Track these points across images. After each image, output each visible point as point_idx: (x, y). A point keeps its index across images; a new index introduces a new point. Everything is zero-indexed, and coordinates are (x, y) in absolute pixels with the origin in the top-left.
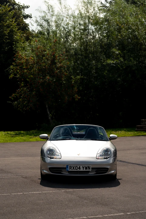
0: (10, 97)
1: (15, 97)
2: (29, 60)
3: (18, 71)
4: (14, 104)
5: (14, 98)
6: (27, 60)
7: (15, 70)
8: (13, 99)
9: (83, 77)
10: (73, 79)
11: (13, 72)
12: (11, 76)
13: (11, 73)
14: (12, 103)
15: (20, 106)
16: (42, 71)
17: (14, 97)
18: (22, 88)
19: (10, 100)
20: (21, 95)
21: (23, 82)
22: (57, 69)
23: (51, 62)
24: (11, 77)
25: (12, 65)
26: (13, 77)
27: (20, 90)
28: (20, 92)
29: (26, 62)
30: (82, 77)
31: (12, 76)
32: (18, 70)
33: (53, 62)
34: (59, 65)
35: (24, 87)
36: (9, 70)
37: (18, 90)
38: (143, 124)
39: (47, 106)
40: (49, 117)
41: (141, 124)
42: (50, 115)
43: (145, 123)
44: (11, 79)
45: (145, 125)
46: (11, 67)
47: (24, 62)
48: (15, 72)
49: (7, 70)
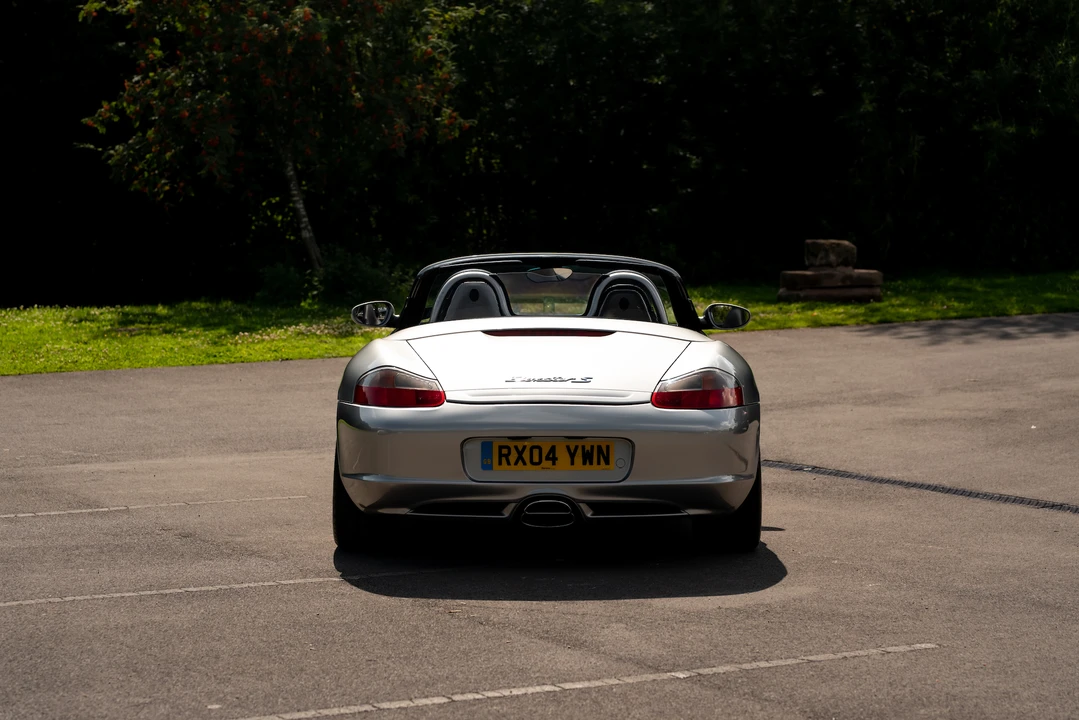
0: (85, 120)
1: (116, 119)
4: (111, 156)
5: (108, 123)
8: (102, 130)
9: (489, 11)
10: (434, 23)
12: (86, 7)
14: (102, 153)
15: (142, 171)
17: (110, 117)
18: (155, 71)
19: (90, 134)
21: (157, 41)
24: (89, 13)
26: (103, 10)
27: (143, 79)
30: (482, 12)
31: (93, 6)
35: (165, 68)
37: (130, 80)
38: (821, 266)
39: (289, 168)
40: (305, 228)
41: (807, 263)
42: (306, 219)
43: (832, 258)
44: (90, 21)
45: (828, 271)
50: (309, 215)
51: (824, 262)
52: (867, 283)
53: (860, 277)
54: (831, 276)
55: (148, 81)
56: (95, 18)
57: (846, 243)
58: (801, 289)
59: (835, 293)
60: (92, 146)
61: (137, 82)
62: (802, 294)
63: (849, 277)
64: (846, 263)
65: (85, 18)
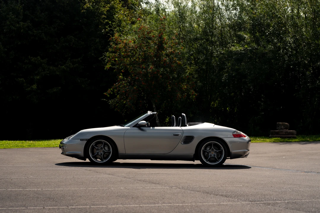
0: (105, 93)
1: (112, 93)
2: (128, 44)
3: (117, 59)
4: (110, 102)
5: (110, 94)
6: (126, 44)
7: (112, 58)
8: (108, 96)
10: (188, 70)
11: (110, 61)
12: (106, 66)
13: (107, 62)
15: (118, 106)
16: (146, 59)
17: (110, 93)
18: (121, 81)
19: (106, 97)
20: (119, 90)
21: (121, 74)
22: (167, 55)
23: (158, 47)
24: (107, 68)
25: (107, 51)
26: (111, 67)
27: (118, 83)
28: (118, 86)
29: (125, 47)
31: (108, 66)
33: (161, 46)
34: (169, 50)
36: (104, 58)
37: (115, 84)
38: (280, 129)
39: (154, 105)
40: (157, 120)
41: (277, 129)
42: (157, 118)
43: (282, 127)
44: (107, 70)
45: (282, 130)
46: (107, 54)
47: (122, 47)
48: (113, 60)
49: (102, 58)
50: (158, 117)
51: (281, 128)
52: (292, 134)
53: (290, 132)
54: (282, 132)
55: (119, 84)
56: (109, 69)
57: (286, 123)
59: (283, 136)
60: (105, 100)
61: (117, 84)
62: (274, 136)
63: (287, 132)
64: (286, 128)
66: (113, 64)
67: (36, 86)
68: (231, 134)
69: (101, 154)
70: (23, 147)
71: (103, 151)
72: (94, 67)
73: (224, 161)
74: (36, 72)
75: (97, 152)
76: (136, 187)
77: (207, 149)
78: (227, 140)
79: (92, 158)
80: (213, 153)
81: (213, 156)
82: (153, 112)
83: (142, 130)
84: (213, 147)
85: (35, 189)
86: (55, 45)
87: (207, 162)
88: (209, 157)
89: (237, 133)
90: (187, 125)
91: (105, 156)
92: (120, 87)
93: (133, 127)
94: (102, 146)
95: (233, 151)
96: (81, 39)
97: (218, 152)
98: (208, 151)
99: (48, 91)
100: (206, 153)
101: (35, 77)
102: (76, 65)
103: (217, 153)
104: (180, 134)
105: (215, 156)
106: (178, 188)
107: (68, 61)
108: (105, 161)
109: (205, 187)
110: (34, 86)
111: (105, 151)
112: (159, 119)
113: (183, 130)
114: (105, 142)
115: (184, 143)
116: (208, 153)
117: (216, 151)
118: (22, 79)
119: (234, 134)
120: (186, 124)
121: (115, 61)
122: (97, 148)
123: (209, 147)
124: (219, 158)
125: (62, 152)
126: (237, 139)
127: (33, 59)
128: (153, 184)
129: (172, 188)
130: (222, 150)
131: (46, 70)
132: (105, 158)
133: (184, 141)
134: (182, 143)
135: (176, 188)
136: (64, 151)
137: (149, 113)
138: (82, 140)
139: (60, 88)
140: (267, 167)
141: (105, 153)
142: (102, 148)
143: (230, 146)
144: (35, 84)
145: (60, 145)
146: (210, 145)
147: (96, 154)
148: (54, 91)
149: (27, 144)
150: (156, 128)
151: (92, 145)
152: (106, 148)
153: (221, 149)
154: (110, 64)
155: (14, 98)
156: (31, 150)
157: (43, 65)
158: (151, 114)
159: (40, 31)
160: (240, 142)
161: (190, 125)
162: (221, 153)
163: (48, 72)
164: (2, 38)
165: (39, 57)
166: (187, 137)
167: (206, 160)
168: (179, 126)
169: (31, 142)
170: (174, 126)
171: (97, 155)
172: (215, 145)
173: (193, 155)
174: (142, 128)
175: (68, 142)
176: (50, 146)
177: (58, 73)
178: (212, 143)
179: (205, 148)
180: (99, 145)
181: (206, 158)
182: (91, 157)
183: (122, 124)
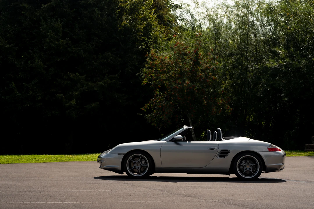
0: (142, 108)
1: (148, 108)
2: (164, 60)
3: (153, 75)
4: (146, 117)
5: (147, 109)
6: (162, 60)
7: (149, 74)
8: (145, 111)
10: (224, 84)
11: (147, 77)
12: (143, 82)
13: (144, 78)
14: (144, 116)
15: (155, 120)
16: (182, 74)
17: (147, 108)
19: (142, 112)
20: (156, 105)
21: (158, 89)
22: (203, 70)
23: (193, 62)
24: (144, 83)
25: (144, 67)
26: (147, 82)
27: (155, 99)
28: (154, 102)
29: (161, 63)
31: (145, 82)
32: (152, 73)
33: (196, 62)
34: (204, 66)
36: (141, 73)
37: (152, 99)
39: (190, 120)
40: (193, 134)
41: (312, 142)
44: (144, 85)
46: (144, 70)
47: (159, 63)
48: (149, 76)
49: (139, 74)
50: (194, 131)
55: (156, 99)
56: (145, 84)
58: (309, 149)
60: (142, 114)
61: (153, 99)
65: (143, 85)
66: (149, 80)
67: (75, 101)
68: (267, 148)
69: (138, 168)
70: (62, 161)
71: (140, 165)
72: (131, 82)
73: (259, 174)
74: (75, 88)
75: (134, 166)
76: (173, 200)
77: (243, 163)
78: (262, 154)
79: (129, 172)
80: (248, 167)
81: (248, 170)
82: (189, 126)
83: (178, 144)
84: (248, 161)
85: (74, 202)
86: (93, 62)
87: (242, 176)
88: (245, 171)
89: (272, 147)
90: (223, 139)
91: (142, 170)
92: (156, 102)
93: (170, 141)
94: (139, 160)
95: (269, 165)
96: (119, 56)
97: (254, 166)
98: (243, 165)
99: (86, 106)
100: (242, 167)
101: (74, 93)
102: (113, 81)
103: (252, 167)
104: (215, 148)
105: (250, 170)
106: (214, 201)
107: (105, 77)
108: (142, 175)
109: (240, 200)
110: (73, 102)
111: (142, 165)
112: (195, 133)
113: (218, 144)
114: (142, 156)
115: (219, 157)
116: (243, 167)
117: (251, 164)
118: (61, 95)
119: (269, 148)
120: (221, 139)
121: (152, 76)
122: (134, 162)
123: (245, 160)
124: (255, 172)
125: (100, 166)
126: (272, 153)
127: (72, 75)
128: (189, 197)
129: (207, 201)
130: (258, 164)
131: (84, 86)
132: (142, 172)
133: (220, 155)
134: (218, 157)
135: (212, 201)
136: (102, 165)
137: (185, 127)
138: (119, 154)
139: (98, 103)
140: (303, 181)
141: (141, 167)
142: (139, 161)
143: (265, 159)
144: (74, 100)
145: (98, 159)
146: (245, 159)
147: (133, 167)
148: (93, 106)
149: (67, 158)
150: (192, 142)
151: (130, 159)
152: (143, 162)
153: (257, 162)
154: (147, 79)
155: (54, 113)
156: (71, 164)
157: (81, 81)
158: (187, 128)
159: (79, 48)
160: (275, 156)
161: (226, 139)
162: (256, 166)
163: (87, 88)
164: (42, 55)
165: (77, 74)
166: (222, 151)
167: (241, 174)
168: (214, 140)
169: (70, 156)
170: (210, 140)
171: (134, 169)
172: (251, 159)
173: (229, 168)
174: (178, 142)
175: (106, 156)
176: (88, 160)
177: (96, 89)
178: (247, 156)
179: (241, 162)
180: (136, 159)
181: (241, 171)
182: (128, 170)
183: (158, 138)
